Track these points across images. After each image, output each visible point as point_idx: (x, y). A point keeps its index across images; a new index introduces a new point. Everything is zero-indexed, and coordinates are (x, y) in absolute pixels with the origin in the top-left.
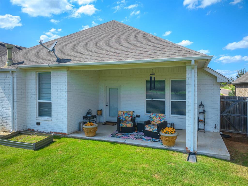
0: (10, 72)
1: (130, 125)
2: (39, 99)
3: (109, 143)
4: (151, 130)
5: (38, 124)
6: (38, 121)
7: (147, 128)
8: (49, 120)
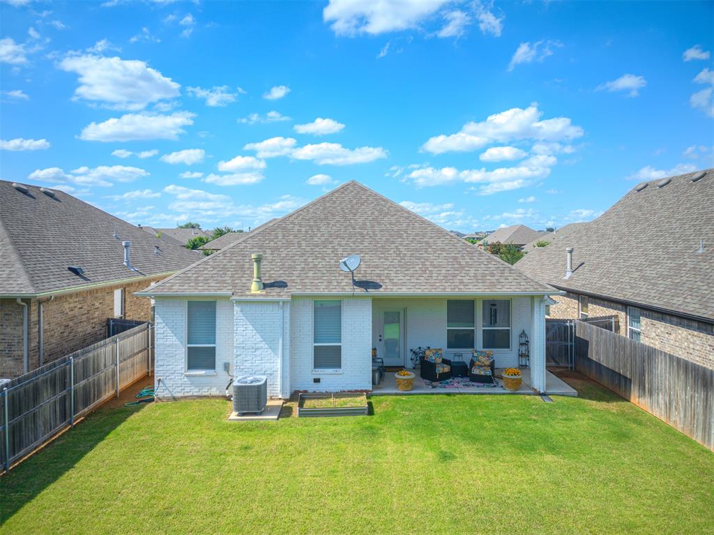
0: (281, 303)
1: (447, 369)
2: (315, 342)
3: (444, 396)
4: (482, 373)
5: (317, 381)
6: (317, 377)
7: (476, 371)
8: (338, 372)
